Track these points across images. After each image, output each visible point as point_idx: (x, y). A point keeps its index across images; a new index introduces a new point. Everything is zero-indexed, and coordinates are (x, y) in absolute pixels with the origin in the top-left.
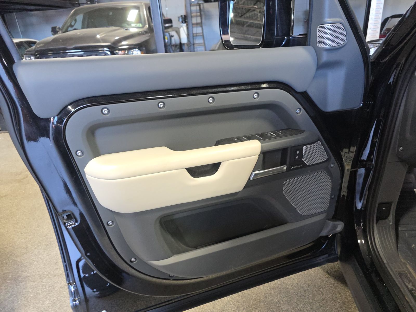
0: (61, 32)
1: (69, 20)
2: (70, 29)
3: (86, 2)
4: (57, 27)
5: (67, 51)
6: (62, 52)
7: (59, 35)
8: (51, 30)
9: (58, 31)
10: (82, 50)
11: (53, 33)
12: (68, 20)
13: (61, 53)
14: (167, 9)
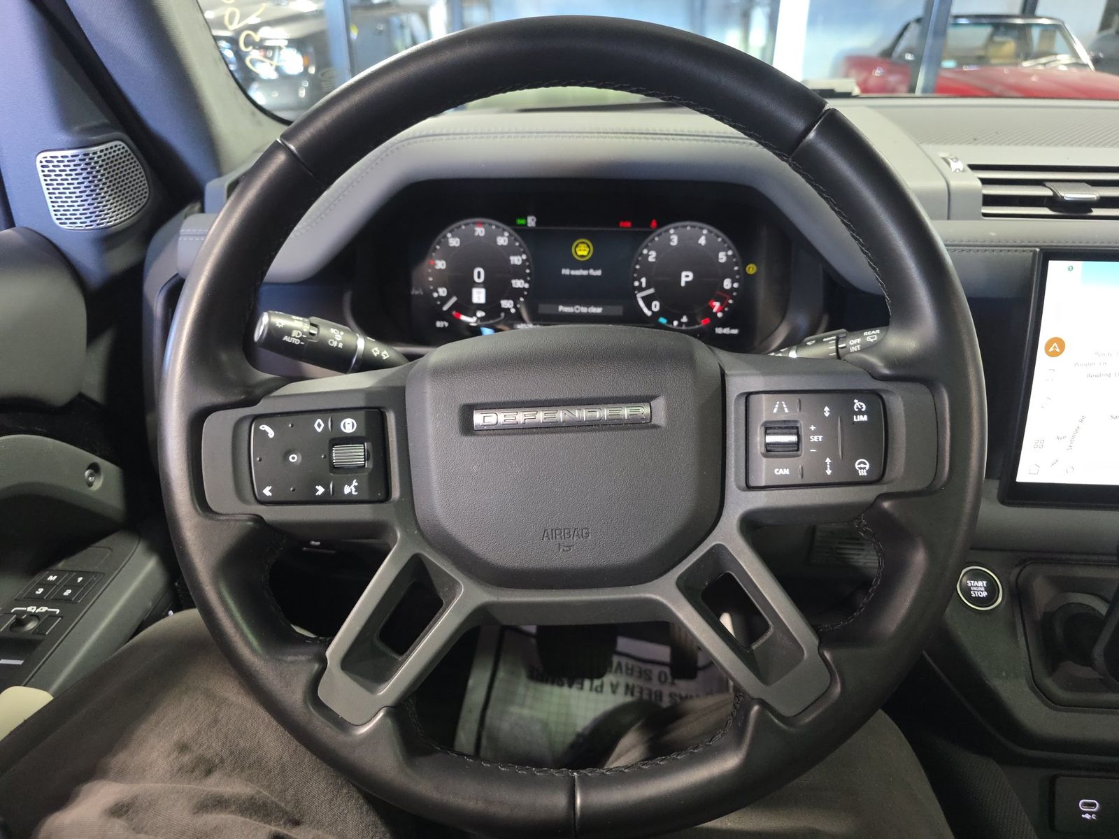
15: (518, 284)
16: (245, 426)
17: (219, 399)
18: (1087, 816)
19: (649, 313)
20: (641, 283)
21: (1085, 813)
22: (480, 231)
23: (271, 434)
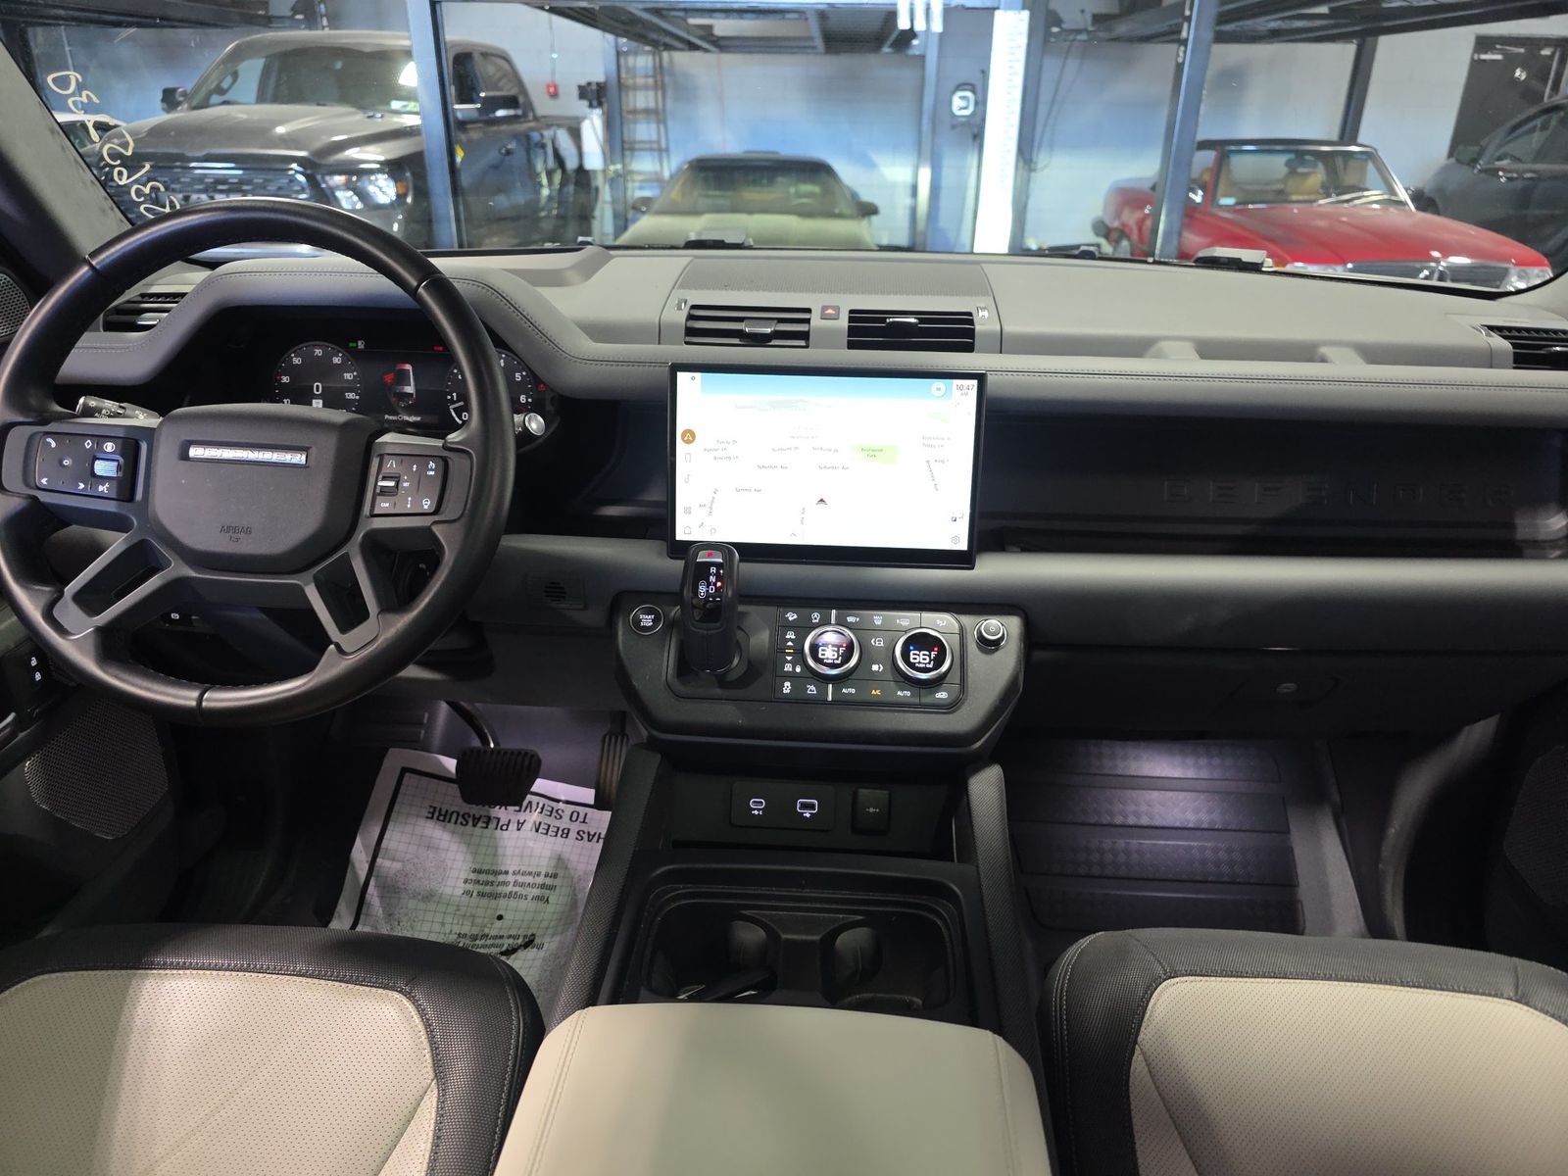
0: (186, 106)
1: (215, 75)
2: (215, 99)
3: (290, 14)
4: (180, 90)
5: (193, 165)
6: (178, 164)
7: (181, 115)
8: (160, 96)
9: (179, 103)
10: (238, 166)
11: (165, 106)
12: (210, 75)
13: (177, 167)
14: (555, 56)
15: (351, 396)
16: (39, 436)
17: (21, 419)
18: (756, 812)
19: (460, 422)
20: (453, 397)
21: (754, 809)
22: (318, 352)
23: (53, 445)
